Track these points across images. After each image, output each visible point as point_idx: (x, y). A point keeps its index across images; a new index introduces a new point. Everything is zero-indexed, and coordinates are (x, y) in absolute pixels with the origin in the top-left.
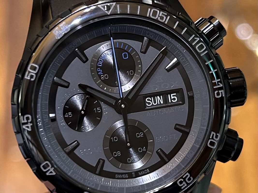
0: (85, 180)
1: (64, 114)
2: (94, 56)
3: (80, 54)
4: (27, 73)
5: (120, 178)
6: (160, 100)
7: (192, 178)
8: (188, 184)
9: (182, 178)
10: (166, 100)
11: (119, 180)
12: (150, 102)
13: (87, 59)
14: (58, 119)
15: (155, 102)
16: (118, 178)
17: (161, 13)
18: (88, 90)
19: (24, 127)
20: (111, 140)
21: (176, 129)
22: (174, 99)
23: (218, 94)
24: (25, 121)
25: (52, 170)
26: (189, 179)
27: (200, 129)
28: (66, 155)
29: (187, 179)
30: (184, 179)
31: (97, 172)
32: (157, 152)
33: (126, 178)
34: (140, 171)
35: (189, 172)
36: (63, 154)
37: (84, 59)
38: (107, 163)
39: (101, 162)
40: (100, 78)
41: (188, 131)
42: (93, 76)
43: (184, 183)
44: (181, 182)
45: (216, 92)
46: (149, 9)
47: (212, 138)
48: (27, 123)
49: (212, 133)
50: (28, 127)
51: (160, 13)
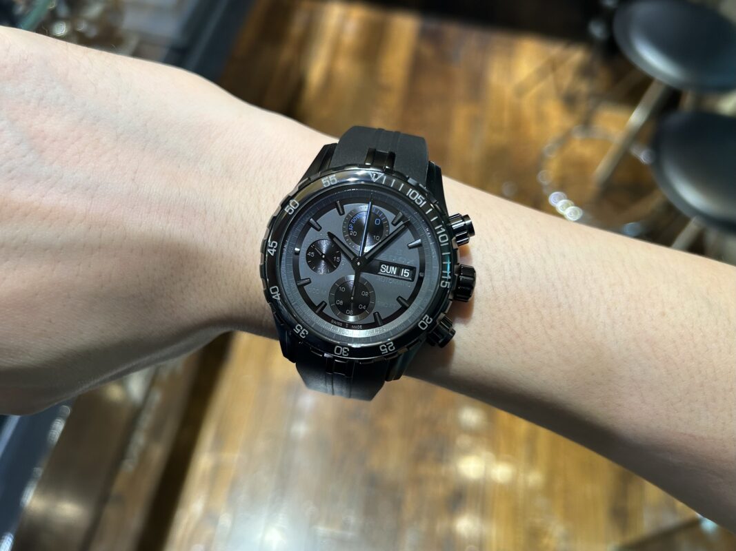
0: (304, 313)
1: (307, 252)
2: (351, 213)
3: (339, 206)
4: (288, 206)
5: (334, 324)
6: (394, 270)
7: (394, 348)
8: (389, 352)
9: (385, 344)
10: (398, 273)
11: (332, 325)
12: (384, 269)
13: (344, 213)
14: (301, 254)
15: (389, 271)
16: (333, 324)
17: (420, 196)
18: (335, 239)
19: (269, 250)
20: (338, 288)
21: (397, 299)
22: (406, 274)
23: (444, 284)
24: (272, 246)
25: (278, 295)
26: (391, 348)
27: (419, 308)
28: (296, 287)
29: (389, 347)
30: (387, 346)
31: (317, 312)
32: (374, 314)
33: (339, 326)
34: (354, 325)
35: (393, 341)
36: (294, 285)
37: (341, 212)
38: (328, 306)
39: (323, 304)
40: (349, 233)
41: (407, 305)
42: (344, 229)
43: (386, 349)
44: (383, 348)
45: (443, 282)
46: (411, 190)
47: (425, 321)
48: (272, 248)
49: (426, 316)
50: (272, 252)
51: (418, 196)
